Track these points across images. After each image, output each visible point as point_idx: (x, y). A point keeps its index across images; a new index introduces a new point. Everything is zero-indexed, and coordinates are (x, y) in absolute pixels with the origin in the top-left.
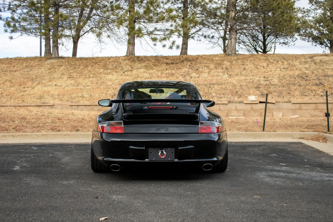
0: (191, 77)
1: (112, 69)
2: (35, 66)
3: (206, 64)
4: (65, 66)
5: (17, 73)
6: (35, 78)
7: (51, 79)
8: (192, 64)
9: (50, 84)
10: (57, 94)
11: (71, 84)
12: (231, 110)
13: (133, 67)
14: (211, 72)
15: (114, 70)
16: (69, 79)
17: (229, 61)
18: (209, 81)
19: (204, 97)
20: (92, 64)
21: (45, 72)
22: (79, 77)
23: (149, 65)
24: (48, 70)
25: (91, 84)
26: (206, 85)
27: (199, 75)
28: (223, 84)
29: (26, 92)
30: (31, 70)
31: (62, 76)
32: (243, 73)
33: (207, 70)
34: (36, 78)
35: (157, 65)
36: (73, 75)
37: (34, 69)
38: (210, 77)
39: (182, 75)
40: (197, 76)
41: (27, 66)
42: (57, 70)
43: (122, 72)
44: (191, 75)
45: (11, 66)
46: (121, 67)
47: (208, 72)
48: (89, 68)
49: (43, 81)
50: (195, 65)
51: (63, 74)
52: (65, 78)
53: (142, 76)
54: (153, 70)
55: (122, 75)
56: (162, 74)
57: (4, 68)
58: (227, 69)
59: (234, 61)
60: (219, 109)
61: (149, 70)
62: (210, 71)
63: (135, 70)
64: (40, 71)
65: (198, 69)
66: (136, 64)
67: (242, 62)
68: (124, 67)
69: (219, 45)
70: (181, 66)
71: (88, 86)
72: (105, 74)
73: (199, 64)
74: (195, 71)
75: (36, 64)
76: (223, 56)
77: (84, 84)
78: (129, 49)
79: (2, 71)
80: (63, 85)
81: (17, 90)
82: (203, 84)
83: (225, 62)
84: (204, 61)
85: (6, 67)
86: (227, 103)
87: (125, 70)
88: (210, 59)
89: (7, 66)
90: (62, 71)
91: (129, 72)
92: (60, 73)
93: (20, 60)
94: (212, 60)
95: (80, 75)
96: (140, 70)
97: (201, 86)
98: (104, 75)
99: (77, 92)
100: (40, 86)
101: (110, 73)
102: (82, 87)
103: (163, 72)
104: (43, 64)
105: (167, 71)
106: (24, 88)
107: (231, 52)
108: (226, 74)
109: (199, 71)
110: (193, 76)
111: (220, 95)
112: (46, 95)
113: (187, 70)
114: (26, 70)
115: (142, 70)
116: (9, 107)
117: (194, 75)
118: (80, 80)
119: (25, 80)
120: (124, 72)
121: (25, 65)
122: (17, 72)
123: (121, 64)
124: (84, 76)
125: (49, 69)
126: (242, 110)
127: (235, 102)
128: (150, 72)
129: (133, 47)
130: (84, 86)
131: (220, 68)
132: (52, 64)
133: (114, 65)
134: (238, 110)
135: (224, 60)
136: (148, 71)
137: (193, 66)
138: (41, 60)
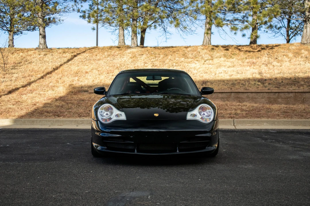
1: (192, 58)
2: (117, 54)
3: (284, 53)
4: (146, 55)
8: (269, 53)
13: (213, 56)
15: (194, 59)
17: (306, 50)
18: (293, 70)
20: (171, 53)
22: (163, 66)
23: (227, 54)
24: (130, 59)
27: (281, 63)
30: (114, 59)
33: (287, 59)
35: (235, 54)
36: (156, 63)
37: (116, 58)
38: (293, 66)
39: (263, 64)
40: (279, 64)
41: (109, 55)
42: (138, 59)
43: (203, 61)
44: (272, 63)
45: (93, 55)
46: (201, 56)
47: (289, 61)
48: (170, 57)
51: (146, 63)
52: (149, 66)
53: (224, 65)
54: (233, 58)
55: (204, 64)
56: (243, 62)
57: (87, 57)
58: (307, 57)
61: (229, 59)
62: (291, 60)
63: (216, 59)
64: (123, 60)
65: (278, 58)
66: (215, 53)
68: (203, 55)
70: (259, 55)
73: (276, 53)
74: (275, 60)
75: (118, 53)
76: (299, 45)
78: (206, 39)
79: (86, 59)
81: (107, 78)
83: (303, 51)
84: (281, 50)
87: (206, 59)
88: (286, 47)
89: (90, 56)
90: (144, 60)
91: (211, 61)
93: (99, 49)
94: (289, 49)
95: (163, 64)
96: (220, 59)
98: (187, 64)
101: (191, 61)
103: (243, 60)
104: (124, 53)
105: (247, 60)
106: (113, 75)
107: (306, 41)
108: (307, 62)
109: (279, 60)
110: (274, 65)
113: (267, 59)
114: (109, 58)
115: (222, 59)
117: (275, 63)
119: (111, 68)
120: (205, 61)
122: (101, 61)
123: (200, 53)
124: (167, 65)
125: (131, 58)
128: (231, 61)
129: (209, 37)
132: (133, 53)
133: (193, 54)
135: (302, 49)
137: (271, 55)
138: (121, 50)
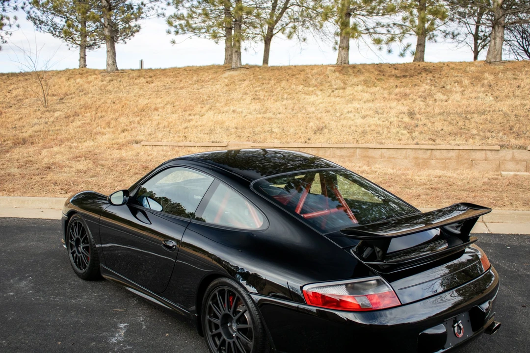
0: (435, 100)
1: (316, 86)
2: (208, 80)
3: (456, 78)
4: (250, 81)
5: (184, 92)
6: (206, 100)
7: (228, 102)
8: (434, 77)
9: (226, 109)
10: (234, 127)
11: (255, 110)
12: (505, 160)
13: (347, 82)
14: (465, 92)
15: (318, 88)
16: (253, 101)
17: (492, 74)
18: (465, 107)
19: (459, 136)
20: (288, 77)
21: (221, 90)
22: (268, 99)
23: (370, 78)
24: (225, 87)
25: (284, 110)
26: (459, 115)
27: (448, 96)
28: (486, 113)
29: (191, 123)
30: (203, 87)
31: (245, 96)
32: (518, 93)
33: (458, 88)
34: (208, 98)
35: (382, 79)
36: (259, 95)
37: (206, 85)
38: (465, 100)
39: (420, 97)
40: (445, 98)
41: (198, 81)
42: (237, 87)
43: (330, 91)
44: (435, 96)
45: (177, 80)
46: (329, 82)
47: (461, 92)
48: (283, 84)
49: (217, 104)
50: (439, 79)
51: (246, 94)
52: (248, 99)
53: (360, 98)
54: (376, 87)
55: (329, 96)
56: (390, 94)
57: (168, 83)
58: (490, 86)
59: (500, 74)
60: (484, 158)
61: (370, 87)
62: (464, 90)
63: (350, 88)
64: (214, 89)
65: (445, 86)
66: (351, 78)
67: (514, 74)
68: (333, 82)
69: (467, 45)
70: (418, 80)
71: (280, 113)
72: (306, 94)
73: (445, 78)
74: (441, 90)
75: (210, 77)
76: (482, 64)
77: (274, 110)
78: (341, 55)
79: (164, 88)
80: (244, 111)
81: (179, 119)
82: (455, 111)
83: (486, 75)
84: (453, 73)
85: (170, 82)
86: (499, 149)
87: (335, 87)
88: (461, 69)
89: (172, 81)
90: (245, 89)
91: (341, 91)
92: (242, 91)
93: (190, 70)
94: (465, 72)
95: (270, 95)
96: (356, 88)
97: (452, 115)
98: (304, 96)
99: (263, 123)
100: (211, 113)
101: (312, 91)
102: (271, 115)
103: (391, 90)
104: (219, 77)
105: (397, 90)
106: (190, 115)
107: (495, 58)
108: (490, 94)
109: (446, 89)
110: (437, 98)
111: (484, 132)
112: (218, 127)
113: (427, 87)
114: (196, 86)
115: (360, 88)
116: (165, 148)
117: (439, 96)
118: (269, 104)
119: (192, 103)
120: (333, 91)
121: (195, 78)
122: (183, 90)
123: (328, 77)
124: (275, 97)
125: (227, 85)
126: (524, 160)
127: (512, 148)
128: (372, 91)
129: (346, 53)
130: (274, 114)
131: (479, 85)
132: (232, 77)
133: (319, 79)
134: (517, 160)
135: (485, 72)
136: (368, 88)
137: (436, 81)
138: (217, 72)
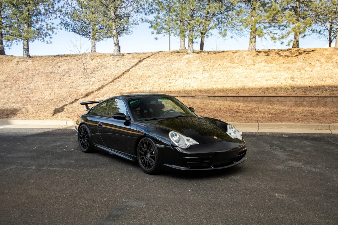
2: (176, 60)
3: (318, 58)
4: (200, 60)
7: (189, 72)
8: (304, 58)
9: (189, 76)
11: (206, 77)
13: (255, 61)
14: (322, 66)
15: (239, 64)
16: (204, 72)
18: (322, 75)
19: (318, 90)
20: (221, 58)
21: (184, 66)
22: (212, 71)
23: (268, 59)
25: (222, 77)
27: (312, 68)
28: (334, 77)
29: (172, 84)
31: (198, 69)
33: (318, 64)
34: (177, 71)
35: (275, 59)
36: (206, 68)
37: (175, 63)
38: (322, 70)
39: (297, 69)
40: (310, 69)
41: (169, 60)
42: (193, 64)
43: (246, 66)
44: (305, 68)
46: (245, 61)
47: (320, 66)
48: (219, 62)
49: (184, 74)
50: (308, 59)
51: (199, 68)
52: (201, 71)
53: (264, 70)
54: (272, 63)
55: (246, 69)
56: (280, 67)
57: (152, 62)
58: (336, 62)
60: (332, 101)
61: (269, 64)
63: (258, 64)
64: (180, 65)
65: (311, 63)
66: (257, 58)
68: (247, 61)
69: (325, 36)
70: (296, 60)
71: (220, 79)
72: (233, 68)
73: (311, 58)
74: (308, 65)
75: (176, 58)
76: (332, 50)
77: (216, 77)
78: (251, 45)
80: (200, 78)
81: (165, 82)
82: (317, 77)
83: (334, 56)
85: (152, 61)
87: (249, 64)
88: (320, 53)
90: (197, 65)
91: (253, 66)
92: (196, 67)
94: (323, 54)
95: (213, 69)
96: (261, 64)
97: (315, 79)
100: (181, 79)
101: (236, 66)
102: (215, 79)
103: (281, 65)
104: (182, 58)
105: (284, 65)
108: (336, 67)
109: (312, 65)
110: (307, 70)
111: (332, 88)
113: (301, 63)
114: (168, 63)
115: (263, 64)
117: (308, 68)
118: (213, 73)
119: (169, 73)
120: (248, 66)
121: (167, 59)
122: (162, 66)
123: (245, 58)
124: (215, 70)
125: (187, 63)
128: (270, 66)
129: (254, 44)
130: (217, 79)
131: (330, 62)
132: (189, 58)
133: (239, 59)
135: (334, 54)
136: (268, 64)
137: (306, 60)
138: (180, 55)
